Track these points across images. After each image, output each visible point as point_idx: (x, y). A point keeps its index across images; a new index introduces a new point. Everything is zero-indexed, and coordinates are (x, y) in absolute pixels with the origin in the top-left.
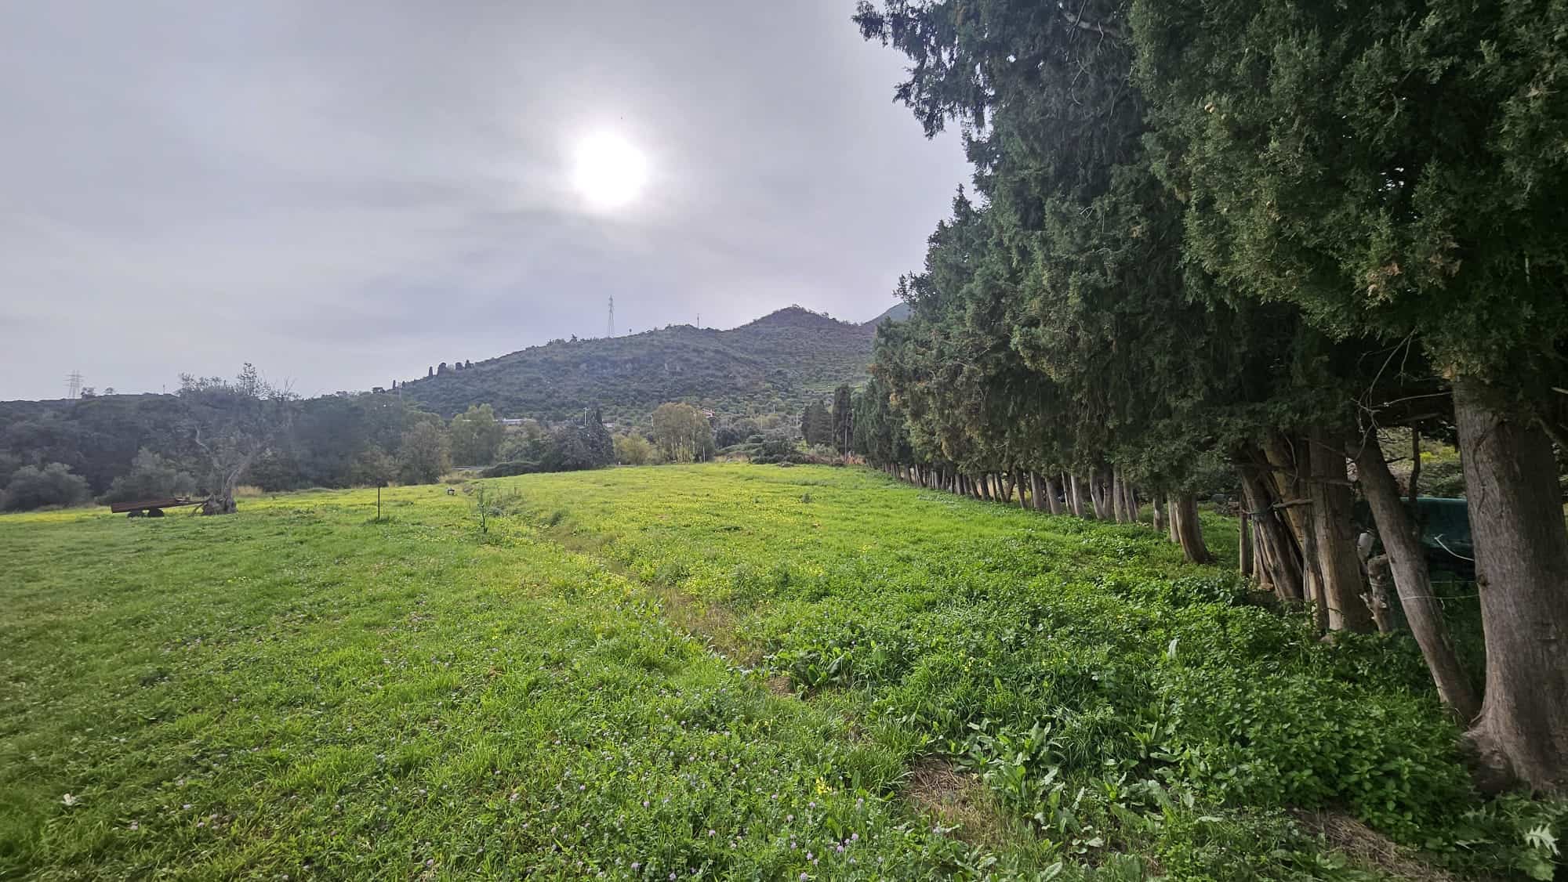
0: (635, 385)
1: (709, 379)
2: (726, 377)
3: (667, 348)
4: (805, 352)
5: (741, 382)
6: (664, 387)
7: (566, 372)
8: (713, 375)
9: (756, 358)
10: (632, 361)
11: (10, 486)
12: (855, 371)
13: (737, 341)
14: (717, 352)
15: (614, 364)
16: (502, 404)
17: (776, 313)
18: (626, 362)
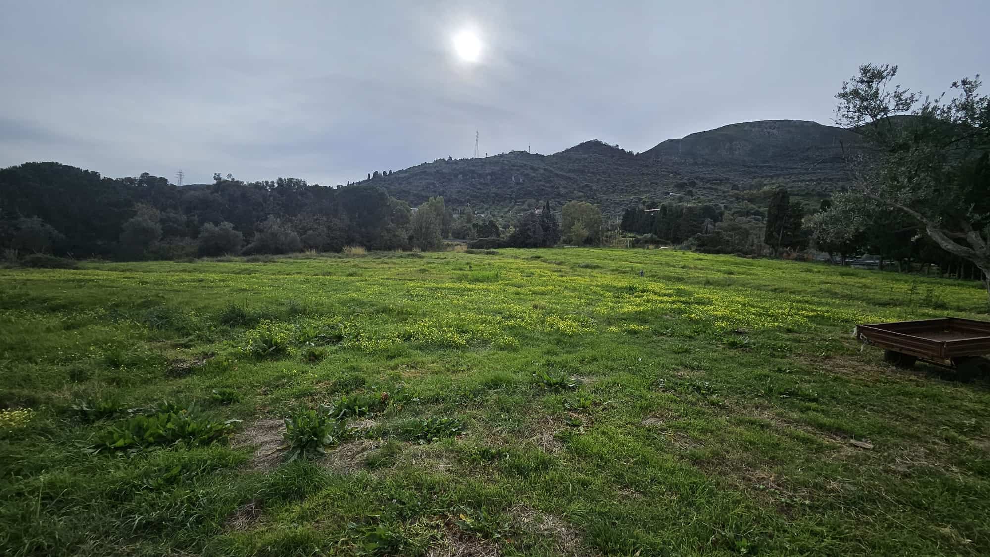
0: (494, 190)
1: (542, 187)
2: (553, 187)
3: (513, 166)
4: (603, 172)
5: (563, 191)
6: (512, 192)
7: (450, 180)
8: (544, 186)
9: (572, 175)
10: (491, 174)
11: (200, 236)
12: (639, 187)
13: (556, 163)
14: (545, 169)
15: (480, 176)
16: (411, 198)
17: (581, 145)
18: (487, 175)
